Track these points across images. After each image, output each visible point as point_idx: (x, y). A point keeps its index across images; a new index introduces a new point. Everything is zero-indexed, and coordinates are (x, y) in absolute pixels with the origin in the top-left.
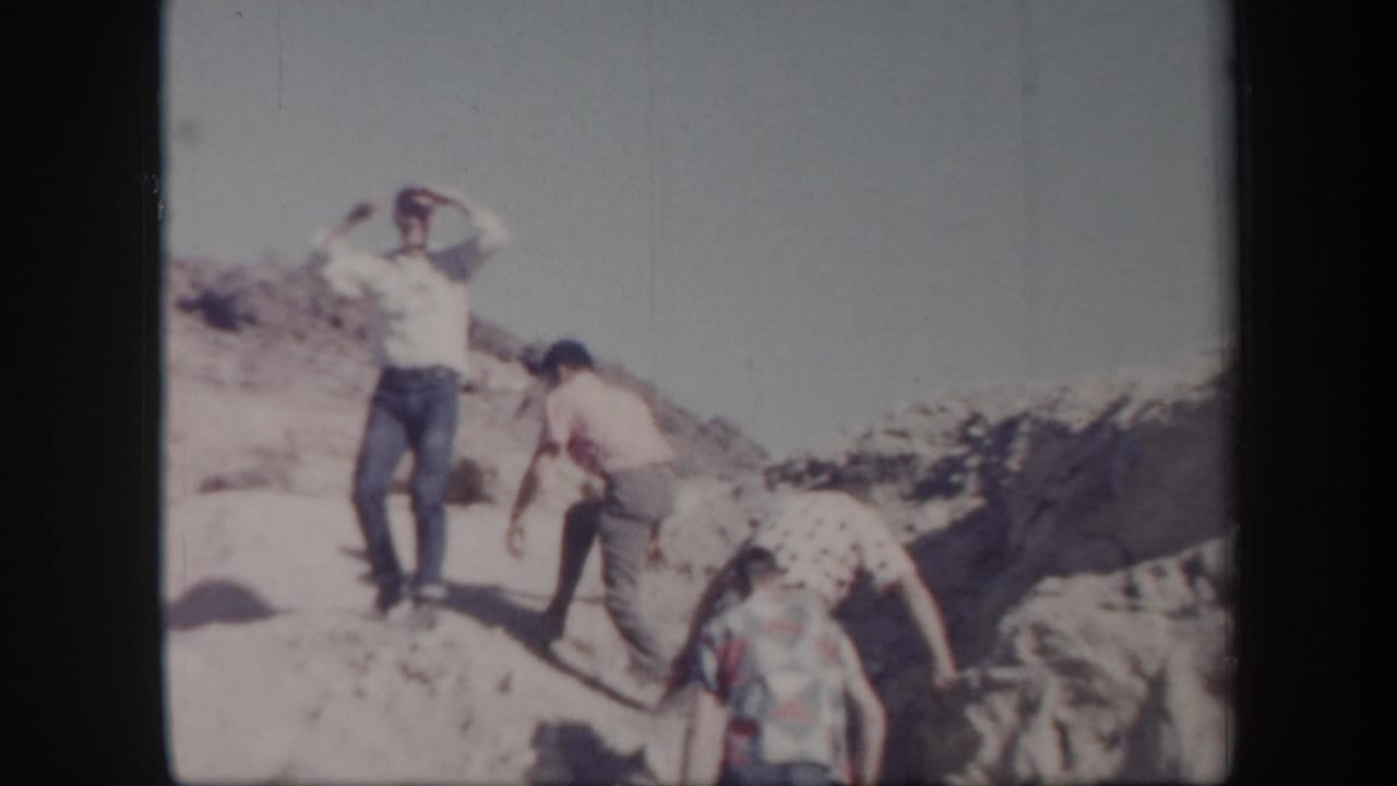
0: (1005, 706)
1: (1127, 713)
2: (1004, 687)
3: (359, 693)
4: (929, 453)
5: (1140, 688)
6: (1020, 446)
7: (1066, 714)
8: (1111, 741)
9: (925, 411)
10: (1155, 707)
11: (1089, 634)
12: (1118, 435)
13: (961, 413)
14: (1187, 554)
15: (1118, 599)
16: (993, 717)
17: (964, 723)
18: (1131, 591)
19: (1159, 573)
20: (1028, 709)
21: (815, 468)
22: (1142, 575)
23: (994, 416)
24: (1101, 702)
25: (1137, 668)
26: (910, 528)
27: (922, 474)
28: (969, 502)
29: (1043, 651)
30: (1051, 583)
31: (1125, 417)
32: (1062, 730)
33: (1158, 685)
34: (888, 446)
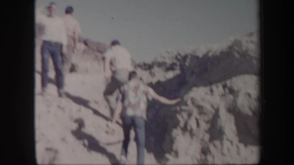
0: (185, 115)
1: (211, 116)
2: (185, 111)
3: (49, 112)
4: (169, 62)
5: (213, 111)
6: (188, 60)
7: (198, 117)
8: (207, 122)
9: (168, 53)
10: (216, 115)
11: (203, 100)
12: (209, 58)
13: (175, 53)
14: (223, 83)
15: (209, 93)
16: (183, 117)
17: (177, 118)
18: (212, 91)
19: (217, 87)
20: (190, 115)
21: (145, 64)
22: (214, 87)
23: (183, 54)
24: (205, 114)
25: (212, 106)
26: (165, 77)
27: (168, 66)
28: (178, 72)
29: (193, 103)
30: (194, 89)
31: (210, 54)
32: (197, 120)
33: (217, 111)
34: (160, 60)
